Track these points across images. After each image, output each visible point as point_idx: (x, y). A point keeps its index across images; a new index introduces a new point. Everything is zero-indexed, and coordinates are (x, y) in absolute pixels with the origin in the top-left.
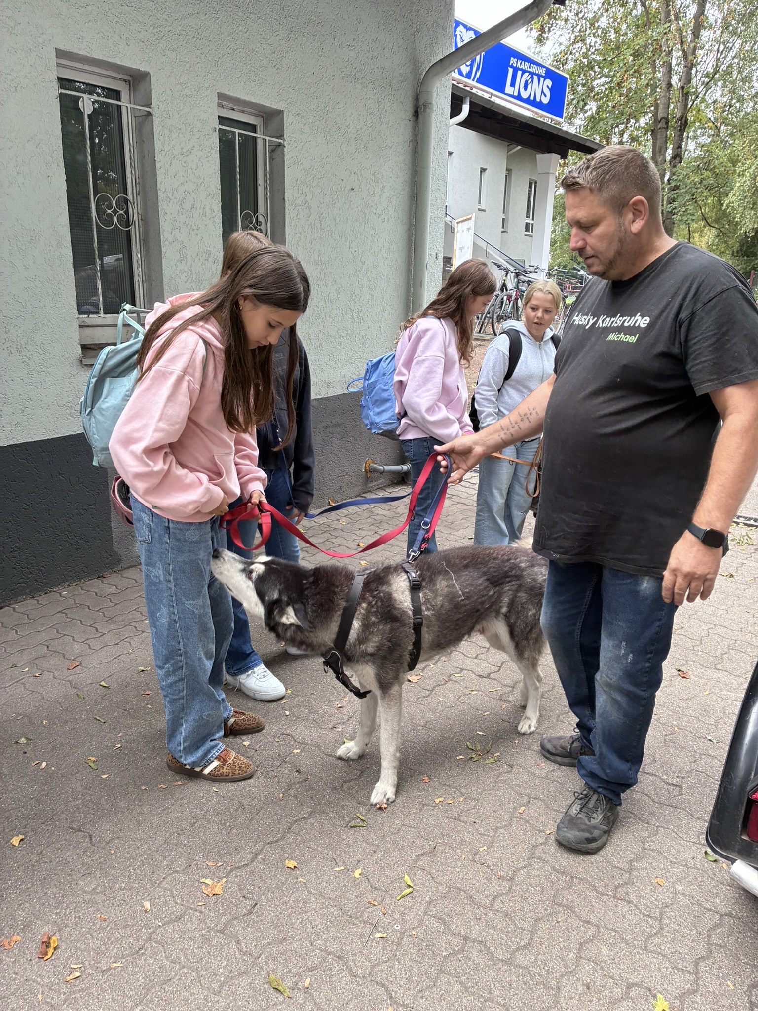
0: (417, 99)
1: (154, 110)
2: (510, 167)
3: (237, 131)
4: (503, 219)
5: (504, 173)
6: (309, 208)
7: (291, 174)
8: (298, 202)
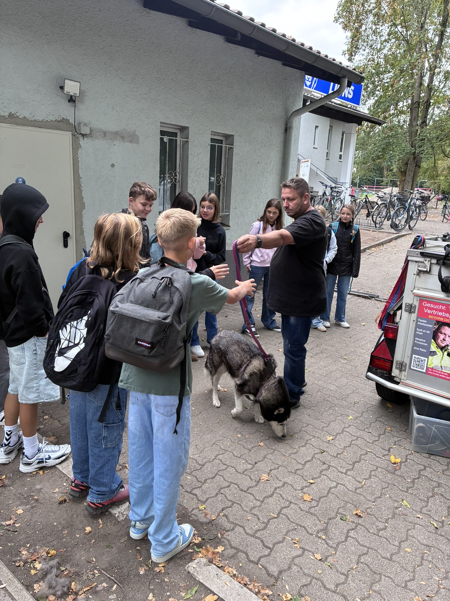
0: (286, 124)
1: (190, 140)
2: (331, 125)
3: (217, 144)
4: (327, 153)
5: (328, 128)
6: (241, 171)
7: (235, 159)
8: (237, 169)
